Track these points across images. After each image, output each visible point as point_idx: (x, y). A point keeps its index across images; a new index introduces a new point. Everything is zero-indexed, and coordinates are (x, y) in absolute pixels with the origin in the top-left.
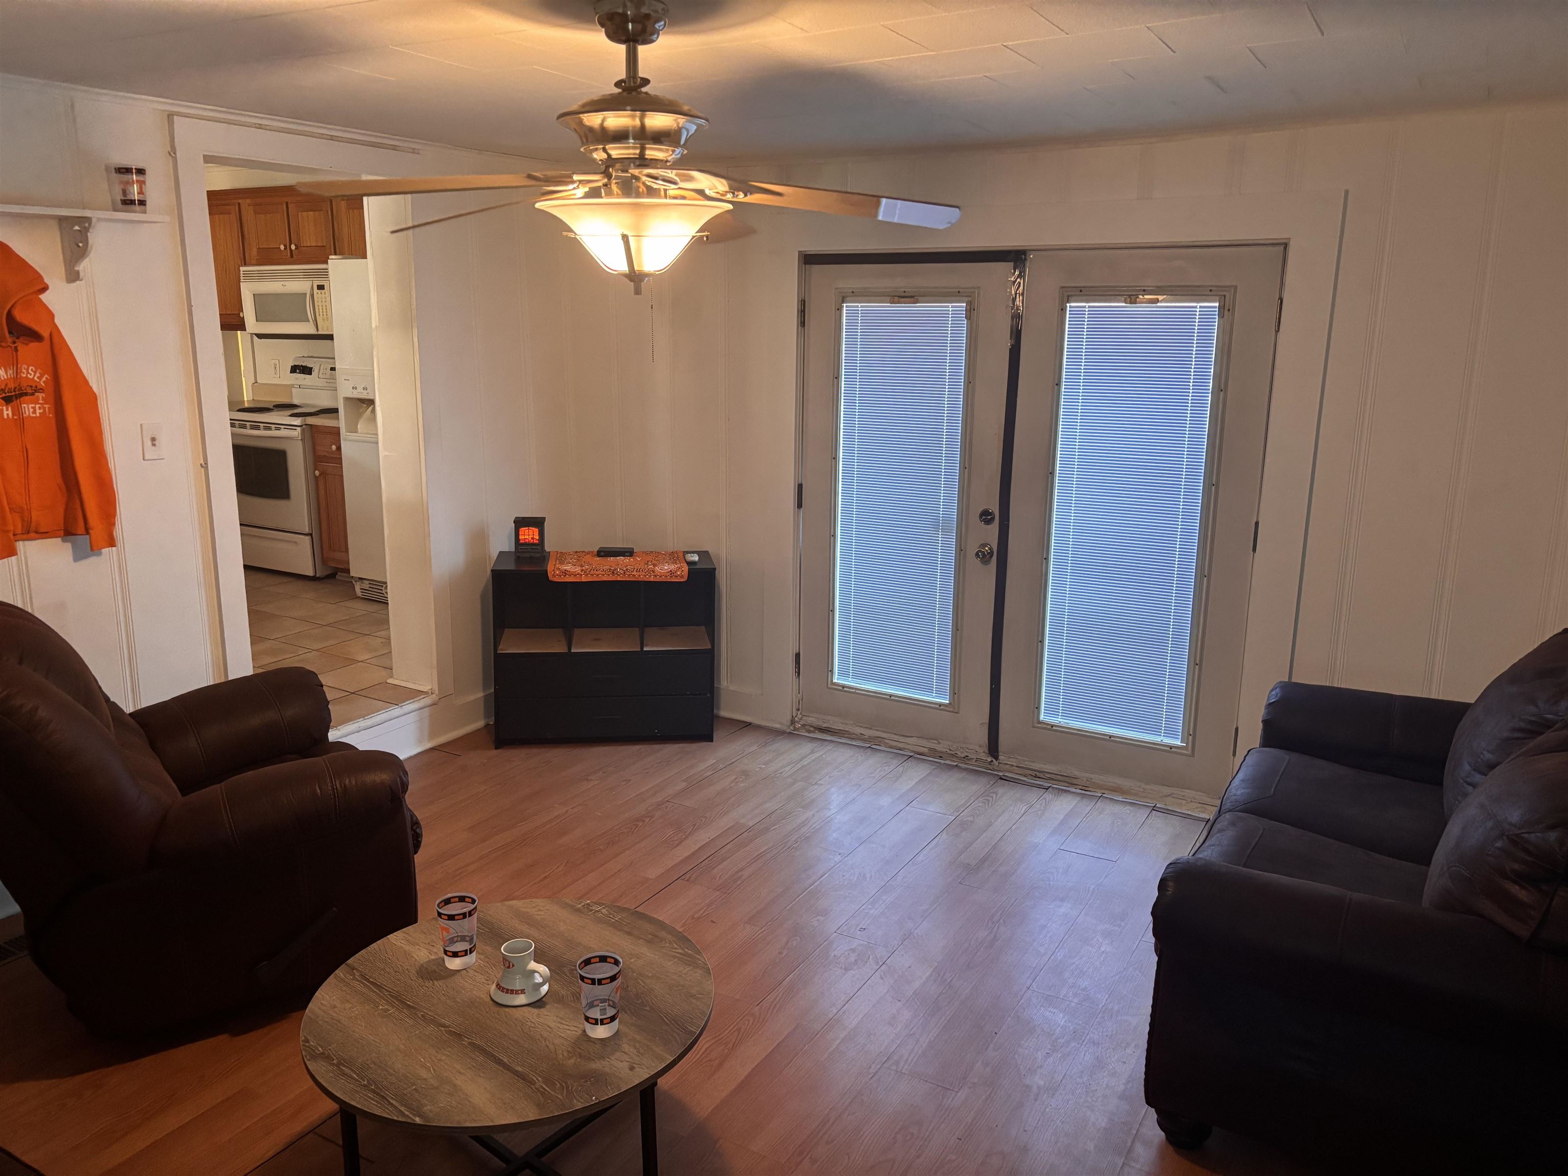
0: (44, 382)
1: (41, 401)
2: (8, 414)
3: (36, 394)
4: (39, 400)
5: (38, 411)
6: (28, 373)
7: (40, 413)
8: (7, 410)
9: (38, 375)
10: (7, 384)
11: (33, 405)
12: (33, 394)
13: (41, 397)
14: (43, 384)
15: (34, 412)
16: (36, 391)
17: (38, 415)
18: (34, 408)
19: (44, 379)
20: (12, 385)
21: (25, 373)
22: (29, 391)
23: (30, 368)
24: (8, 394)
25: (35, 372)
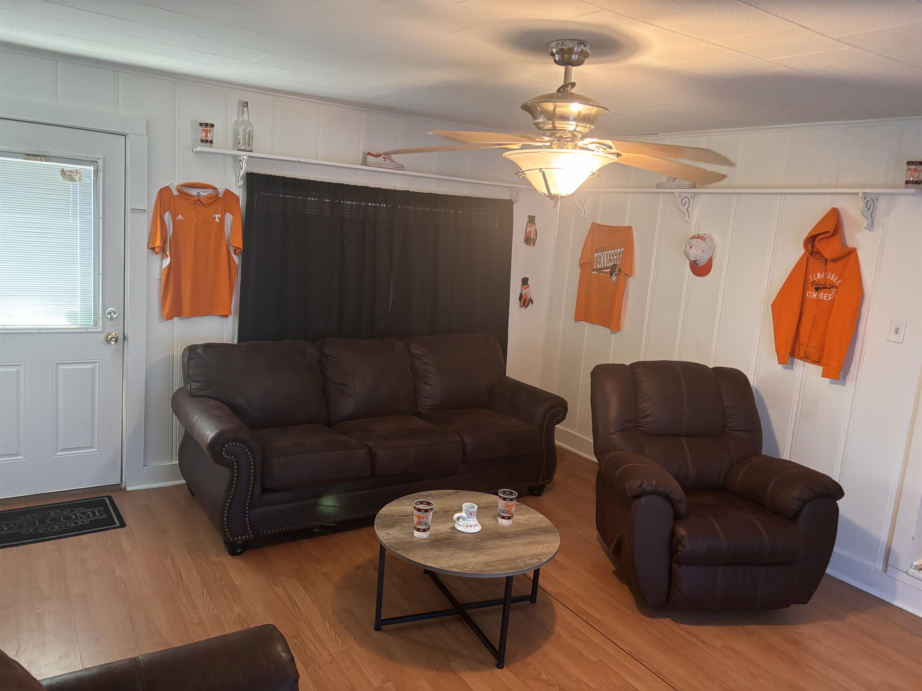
0: (838, 283)
1: (833, 293)
2: (814, 296)
3: (832, 289)
4: (832, 292)
5: (830, 298)
6: (831, 277)
7: (830, 299)
8: (815, 294)
9: (836, 279)
10: (819, 282)
11: (828, 294)
12: (830, 288)
13: (834, 291)
14: (838, 285)
15: (827, 298)
16: (832, 287)
17: (829, 300)
18: (828, 296)
19: (839, 282)
20: (822, 282)
21: (829, 277)
22: (828, 286)
23: (833, 275)
24: (818, 287)
25: (835, 278)
